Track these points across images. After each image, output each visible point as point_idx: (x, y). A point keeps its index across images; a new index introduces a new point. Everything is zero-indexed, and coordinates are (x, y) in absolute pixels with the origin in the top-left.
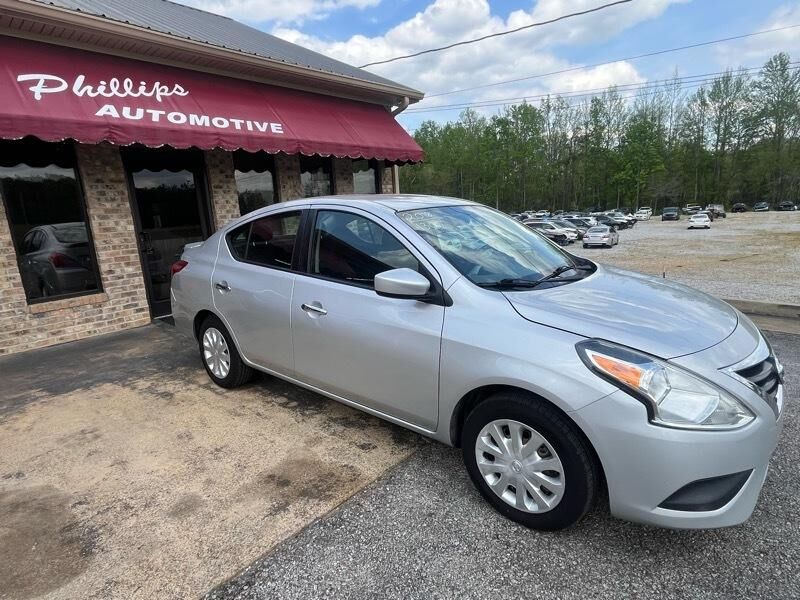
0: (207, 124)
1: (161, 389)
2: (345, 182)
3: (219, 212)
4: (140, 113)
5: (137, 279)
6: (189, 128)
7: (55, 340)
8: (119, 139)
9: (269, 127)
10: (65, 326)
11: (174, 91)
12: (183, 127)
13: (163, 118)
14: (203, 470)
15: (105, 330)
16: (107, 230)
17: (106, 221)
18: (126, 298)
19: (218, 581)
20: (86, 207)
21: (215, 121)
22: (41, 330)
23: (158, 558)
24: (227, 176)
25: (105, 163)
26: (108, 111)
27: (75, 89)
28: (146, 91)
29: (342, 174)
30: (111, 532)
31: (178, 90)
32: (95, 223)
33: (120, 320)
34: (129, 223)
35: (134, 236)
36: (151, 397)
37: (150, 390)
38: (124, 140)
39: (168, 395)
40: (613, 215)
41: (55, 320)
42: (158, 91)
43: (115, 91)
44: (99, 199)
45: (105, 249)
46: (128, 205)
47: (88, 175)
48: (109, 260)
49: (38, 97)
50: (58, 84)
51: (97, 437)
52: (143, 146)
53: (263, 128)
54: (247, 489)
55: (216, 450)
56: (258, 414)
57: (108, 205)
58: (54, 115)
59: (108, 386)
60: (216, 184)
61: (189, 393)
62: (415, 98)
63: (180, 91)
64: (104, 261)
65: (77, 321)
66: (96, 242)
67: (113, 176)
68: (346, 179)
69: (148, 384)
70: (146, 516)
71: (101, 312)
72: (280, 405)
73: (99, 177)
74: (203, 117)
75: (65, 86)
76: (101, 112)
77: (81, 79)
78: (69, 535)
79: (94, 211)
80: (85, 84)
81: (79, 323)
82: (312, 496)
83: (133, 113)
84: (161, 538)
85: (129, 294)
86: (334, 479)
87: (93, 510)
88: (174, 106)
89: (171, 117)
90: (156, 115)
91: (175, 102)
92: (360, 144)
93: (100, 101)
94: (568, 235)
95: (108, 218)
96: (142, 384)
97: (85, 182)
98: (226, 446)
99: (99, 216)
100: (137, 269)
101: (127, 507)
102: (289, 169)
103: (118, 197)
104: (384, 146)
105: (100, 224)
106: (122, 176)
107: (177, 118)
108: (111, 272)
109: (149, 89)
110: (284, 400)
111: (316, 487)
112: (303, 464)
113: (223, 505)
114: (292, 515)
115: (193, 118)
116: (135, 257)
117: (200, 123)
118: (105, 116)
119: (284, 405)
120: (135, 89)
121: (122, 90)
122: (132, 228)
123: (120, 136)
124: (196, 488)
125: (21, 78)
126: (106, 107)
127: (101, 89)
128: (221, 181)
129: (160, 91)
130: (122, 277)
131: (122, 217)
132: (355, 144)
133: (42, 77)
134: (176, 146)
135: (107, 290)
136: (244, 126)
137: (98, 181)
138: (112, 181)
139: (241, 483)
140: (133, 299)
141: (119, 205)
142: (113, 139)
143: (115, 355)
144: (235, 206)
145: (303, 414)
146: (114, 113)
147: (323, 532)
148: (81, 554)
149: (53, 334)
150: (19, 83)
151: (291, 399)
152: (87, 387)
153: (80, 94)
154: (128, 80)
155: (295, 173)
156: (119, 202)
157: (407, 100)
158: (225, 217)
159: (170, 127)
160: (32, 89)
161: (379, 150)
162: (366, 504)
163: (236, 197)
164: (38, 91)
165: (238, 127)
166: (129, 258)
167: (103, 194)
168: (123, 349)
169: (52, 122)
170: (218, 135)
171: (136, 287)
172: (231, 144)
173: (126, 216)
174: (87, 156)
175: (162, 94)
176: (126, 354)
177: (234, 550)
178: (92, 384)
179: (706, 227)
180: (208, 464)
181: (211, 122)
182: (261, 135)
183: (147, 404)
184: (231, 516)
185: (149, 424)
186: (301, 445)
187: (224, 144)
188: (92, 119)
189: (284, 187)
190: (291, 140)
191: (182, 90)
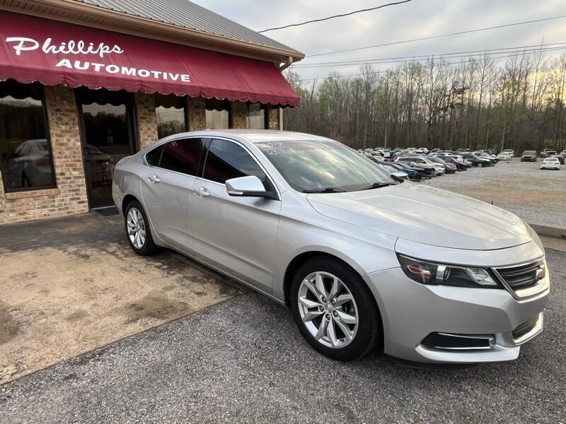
0: (134, 74)
1: (83, 253)
2: (240, 119)
3: (142, 136)
4: (87, 65)
5: (80, 180)
6: (120, 76)
7: (21, 219)
8: (70, 83)
9: (180, 77)
10: (29, 209)
11: (113, 50)
12: (116, 76)
13: (103, 69)
14: (93, 299)
15: (56, 214)
16: (61, 144)
17: (61, 138)
18: (72, 193)
19: (83, 352)
20: (49, 128)
21: (140, 72)
22: (12, 211)
23: (53, 339)
24: (149, 111)
25: (64, 98)
26: (65, 63)
27: (44, 48)
28: (93, 50)
29: (238, 112)
30: (30, 324)
31: (116, 49)
32: (53, 139)
33: (67, 208)
34: (77, 140)
35: (80, 149)
36: (74, 257)
37: (75, 253)
38: (74, 84)
39: (86, 257)
40: (479, 155)
41: (22, 205)
43: (71, 49)
44: (57, 123)
45: (59, 158)
46: (77, 128)
47: (51, 106)
48: (62, 166)
49: (18, 53)
50: (33, 44)
51: (34, 277)
52: (87, 88)
53: (175, 78)
54: (116, 310)
55: (106, 289)
56: (140, 271)
57: (63, 128)
58: (28, 66)
59: (49, 249)
60: (141, 116)
61: (100, 256)
62: (298, 58)
63: (118, 50)
64: (59, 166)
65: (37, 207)
66: (54, 153)
67: (68, 107)
68: (240, 116)
69: (75, 249)
70: (53, 319)
71: (54, 201)
72: (156, 267)
73: (59, 107)
74: (131, 69)
75: (37, 45)
76: (59, 65)
77: (49, 40)
78: (5, 324)
79: (54, 131)
80: (51, 44)
81: (38, 208)
82: (154, 316)
83: (82, 65)
84: (58, 330)
85: (74, 190)
86: (171, 309)
87: (22, 313)
88: (112, 61)
89: (108, 69)
90: (98, 67)
91: (113, 58)
92: (249, 91)
93: (60, 57)
94: (437, 169)
95: (63, 136)
96: (72, 249)
97: (48, 111)
98: (113, 287)
99: (56, 135)
100: (81, 173)
101: (42, 313)
102: (197, 107)
103: (71, 122)
104: (267, 93)
105: (57, 140)
106: (75, 107)
107: (113, 69)
108: (62, 174)
109: (95, 48)
110: (160, 264)
111: (159, 312)
112: (156, 299)
113: (99, 316)
114: (138, 324)
115: (124, 70)
116: (80, 165)
117: (129, 73)
118: (62, 66)
119: (158, 267)
120: (85, 49)
121: (76, 49)
122: (79, 144)
123: (72, 81)
124: (86, 307)
125: (9, 40)
126: (64, 61)
127: (62, 48)
128: (145, 114)
129: (103, 49)
130: (70, 178)
131: (72, 136)
132: (245, 91)
133: (22, 40)
134: (110, 88)
135: (59, 186)
136: (161, 76)
137: (58, 110)
138: (67, 110)
139: (114, 307)
140: (77, 194)
141: (71, 128)
142: (66, 83)
143: (59, 230)
144: (154, 133)
145: (168, 273)
146: (69, 65)
147: (153, 334)
148: (10, 334)
149: (20, 214)
150: (7, 43)
151: (164, 264)
152: (35, 248)
153: (47, 52)
154: (81, 42)
155: (201, 110)
156: (71, 125)
157: (291, 59)
158: (146, 140)
159: (107, 76)
160: (15, 47)
161: (264, 96)
162: (186, 323)
163: (156, 126)
164: (19, 49)
165: (156, 76)
166: (75, 165)
167: (60, 119)
168: (65, 227)
169: (26, 70)
170: (141, 82)
171: (80, 186)
172: (150, 88)
173: (76, 136)
174: (51, 93)
175: (105, 52)
176: (66, 231)
177: (96, 338)
178: (39, 247)
179: (556, 169)
180: (98, 296)
181: (137, 72)
182: (173, 82)
183: (71, 261)
184: (102, 322)
185: (68, 272)
186: (160, 290)
187: (145, 89)
188: (53, 69)
189: (192, 120)
190: (195, 87)
191: (119, 49)
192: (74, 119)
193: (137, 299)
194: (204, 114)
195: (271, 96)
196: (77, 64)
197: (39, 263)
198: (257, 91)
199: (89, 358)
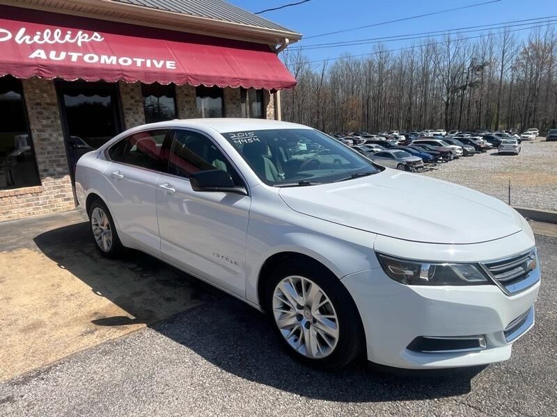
0: (114, 62)
2: (234, 106)
4: (63, 55)
6: (99, 66)
7: (4, 218)
8: (45, 75)
9: (164, 64)
10: (12, 209)
11: (93, 38)
12: (95, 66)
13: (80, 59)
14: (55, 306)
15: (41, 213)
16: (43, 140)
17: (42, 133)
18: (57, 190)
19: (28, 369)
20: (29, 123)
21: (121, 61)
24: (136, 101)
25: (43, 92)
26: (40, 54)
27: (17, 39)
28: (71, 38)
29: (231, 100)
31: (96, 37)
32: (35, 135)
33: (52, 206)
34: (59, 135)
35: (63, 145)
38: (49, 76)
41: (5, 204)
42: (80, 38)
43: (46, 39)
44: (38, 118)
45: (42, 153)
46: (59, 122)
47: (30, 99)
48: (44, 162)
50: (6, 35)
52: (63, 80)
53: (159, 65)
54: (76, 320)
55: (72, 295)
56: (112, 274)
57: (44, 122)
59: (24, 251)
60: (129, 106)
62: (294, 39)
63: (97, 37)
64: (41, 163)
65: (20, 205)
66: (36, 149)
67: (49, 101)
68: (234, 103)
70: (6, 330)
71: (38, 199)
72: (130, 269)
73: (38, 101)
74: (112, 58)
75: (10, 36)
76: (33, 55)
79: (35, 126)
80: (25, 34)
81: (22, 207)
83: (58, 55)
84: (8, 344)
85: (59, 187)
88: (91, 50)
89: (86, 58)
90: (75, 57)
91: (92, 46)
92: (240, 76)
93: (34, 47)
94: (454, 152)
95: (44, 131)
97: (28, 105)
98: (79, 293)
99: (37, 130)
102: (186, 95)
103: (52, 116)
104: (261, 77)
105: (38, 136)
106: (55, 100)
107: (91, 59)
108: (46, 170)
109: (73, 36)
110: (134, 266)
113: (57, 327)
114: (95, 337)
115: (104, 58)
116: (64, 160)
117: (108, 62)
118: (36, 58)
119: (132, 270)
120: (62, 38)
121: (52, 38)
122: (62, 139)
123: (46, 73)
124: (45, 317)
126: (38, 51)
127: (36, 38)
128: (132, 105)
129: (82, 37)
130: (54, 175)
131: (54, 131)
132: (236, 76)
134: (87, 79)
135: (44, 184)
136: (144, 64)
137: (38, 104)
139: (75, 316)
140: (62, 191)
141: (52, 122)
142: (40, 75)
145: (141, 276)
146: (43, 56)
147: (106, 350)
149: (3, 213)
151: (139, 266)
152: (11, 250)
154: (58, 30)
155: (191, 99)
156: (53, 119)
157: (287, 40)
159: (84, 65)
161: (257, 81)
165: (139, 64)
166: (59, 161)
167: (41, 114)
170: (122, 71)
171: (65, 182)
172: (132, 77)
173: (58, 130)
174: (30, 86)
175: (83, 40)
177: (46, 353)
178: (15, 249)
180: (61, 304)
181: (117, 61)
182: (157, 70)
183: (43, 264)
184: (57, 334)
185: (37, 276)
186: (128, 295)
187: (126, 78)
188: (26, 61)
189: (183, 109)
190: (182, 74)
191: (99, 37)
192: (55, 113)
193: (101, 306)
194: (195, 102)
195: (265, 81)
196: (53, 55)
197: (10, 267)
198: (249, 77)
199: (33, 377)
